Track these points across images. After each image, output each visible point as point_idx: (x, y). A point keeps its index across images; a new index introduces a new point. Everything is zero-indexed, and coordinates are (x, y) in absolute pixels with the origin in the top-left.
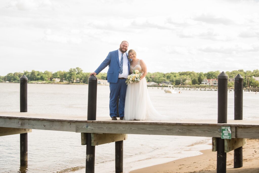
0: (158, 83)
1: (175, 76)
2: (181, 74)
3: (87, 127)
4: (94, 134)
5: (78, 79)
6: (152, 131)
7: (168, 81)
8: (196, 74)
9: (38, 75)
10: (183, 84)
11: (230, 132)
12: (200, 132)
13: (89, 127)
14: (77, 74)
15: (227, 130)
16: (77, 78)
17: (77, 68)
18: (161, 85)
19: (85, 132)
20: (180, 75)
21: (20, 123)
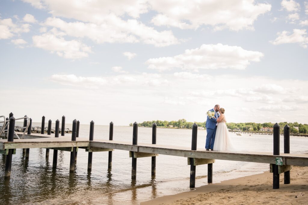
0: (232, 129)
1: (243, 125)
2: (247, 124)
3: (191, 154)
4: (195, 158)
5: (184, 126)
6: (231, 158)
7: (238, 128)
8: (256, 124)
9: (160, 123)
10: (248, 130)
11: (282, 161)
12: (262, 160)
13: (192, 154)
14: (183, 123)
15: (280, 159)
16: (183, 125)
17: (183, 119)
18: (234, 130)
19: (190, 157)
20: (246, 124)
21: (152, 150)
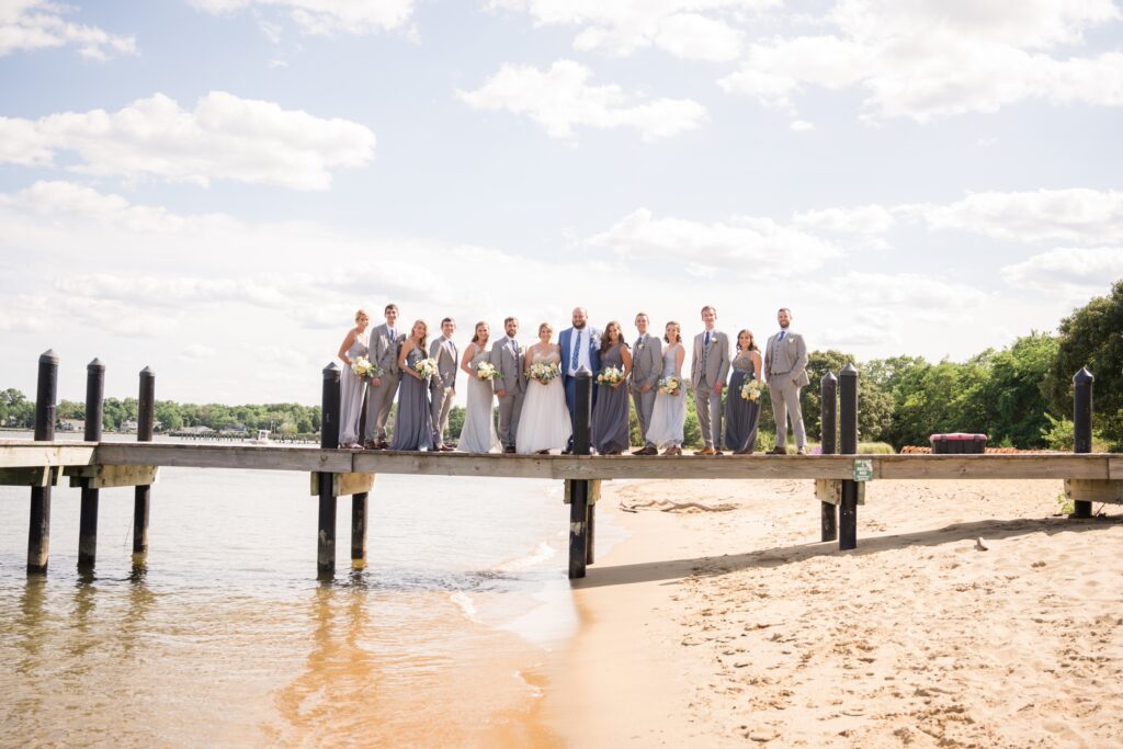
0: (217, 428)
1: (257, 414)
2: (272, 409)
5: (12, 418)
7: (240, 425)
8: (306, 411)
10: (277, 432)
14: (9, 405)
16: (10, 414)
17: (9, 391)
18: (224, 433)
20: (269, 410)
